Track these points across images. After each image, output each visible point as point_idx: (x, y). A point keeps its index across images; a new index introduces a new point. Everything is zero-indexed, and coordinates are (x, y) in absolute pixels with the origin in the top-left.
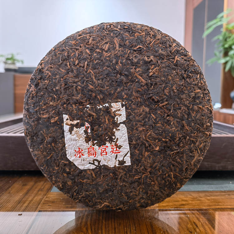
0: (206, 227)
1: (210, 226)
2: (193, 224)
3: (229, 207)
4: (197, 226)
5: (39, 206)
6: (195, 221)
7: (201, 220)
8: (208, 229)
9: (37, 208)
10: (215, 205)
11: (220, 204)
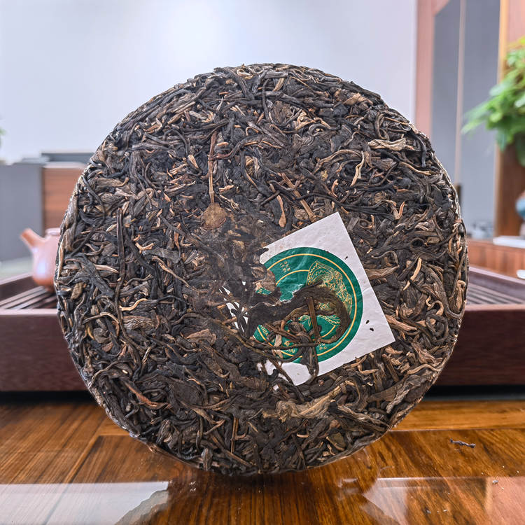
0: (400, 460)
1: (407, 458)
2: (378, 455)
3: (452, 427)
4: (383, 458)
5: (99, 429)
6: (381, 451)
7: (393, 448)
8: (402, 462)
9: (95, 431)
10: (426, 425)
11: (436, 422)
